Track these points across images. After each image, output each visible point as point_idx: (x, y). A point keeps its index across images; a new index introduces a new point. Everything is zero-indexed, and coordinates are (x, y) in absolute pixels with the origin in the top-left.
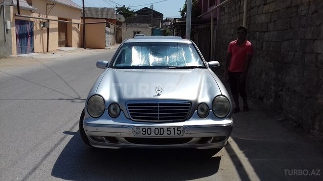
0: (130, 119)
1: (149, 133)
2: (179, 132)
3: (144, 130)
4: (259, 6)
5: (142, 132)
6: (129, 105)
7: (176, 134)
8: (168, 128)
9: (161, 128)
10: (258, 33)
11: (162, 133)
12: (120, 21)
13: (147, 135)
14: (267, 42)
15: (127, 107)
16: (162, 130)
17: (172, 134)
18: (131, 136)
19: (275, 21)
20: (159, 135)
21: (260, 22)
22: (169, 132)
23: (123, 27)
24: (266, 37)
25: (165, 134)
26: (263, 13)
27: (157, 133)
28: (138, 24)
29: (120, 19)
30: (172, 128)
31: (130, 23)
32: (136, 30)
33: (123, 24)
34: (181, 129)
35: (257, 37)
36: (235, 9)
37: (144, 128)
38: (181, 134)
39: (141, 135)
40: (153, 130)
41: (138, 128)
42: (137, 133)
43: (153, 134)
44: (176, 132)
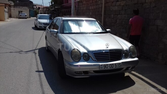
0: (96, 61)
1: (107, 67)
2: (120, 66)
3: (105, 66)
4: (113, 2)
5: (103, 67)
6: (94, 53)
7: (119, 67)
8: (116, 64)
9: (113, 64)
10: (113, 15)
11: (113, 67)
12: (11, 5)
13: (106, 68)
14: (120, 19)
15: (93, 55)
16: (113, 65)
17: (117, 67)
18: (98, 69)
19: (125, 10)
20: (111, 68)
21: (114, 9)
22: (116, 66)
23: (12, 9)
24: (119, 17)
25: (114, 67)
26: (116, 6)
27: (110, 67)
28: (21, 7)
29: (11, 4)
30: (117, 64)
31: (16, 6)
32: (20, 10)
33: (12, 7)
34: (121, 64)
35: (112, 17)
36: (92, 2)
37: (105, 65)
38: (121, 67)
39: (103, 69)
40: (109, 65)
41: (102, 65)
42: (101, 68)
43: (109, 68)
44: (119, 65)
